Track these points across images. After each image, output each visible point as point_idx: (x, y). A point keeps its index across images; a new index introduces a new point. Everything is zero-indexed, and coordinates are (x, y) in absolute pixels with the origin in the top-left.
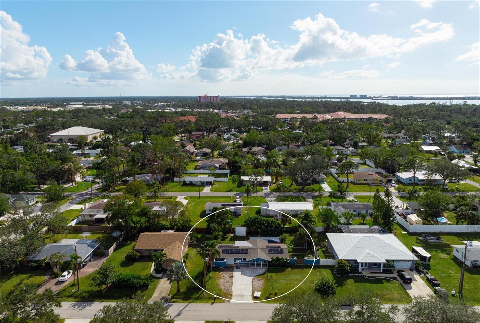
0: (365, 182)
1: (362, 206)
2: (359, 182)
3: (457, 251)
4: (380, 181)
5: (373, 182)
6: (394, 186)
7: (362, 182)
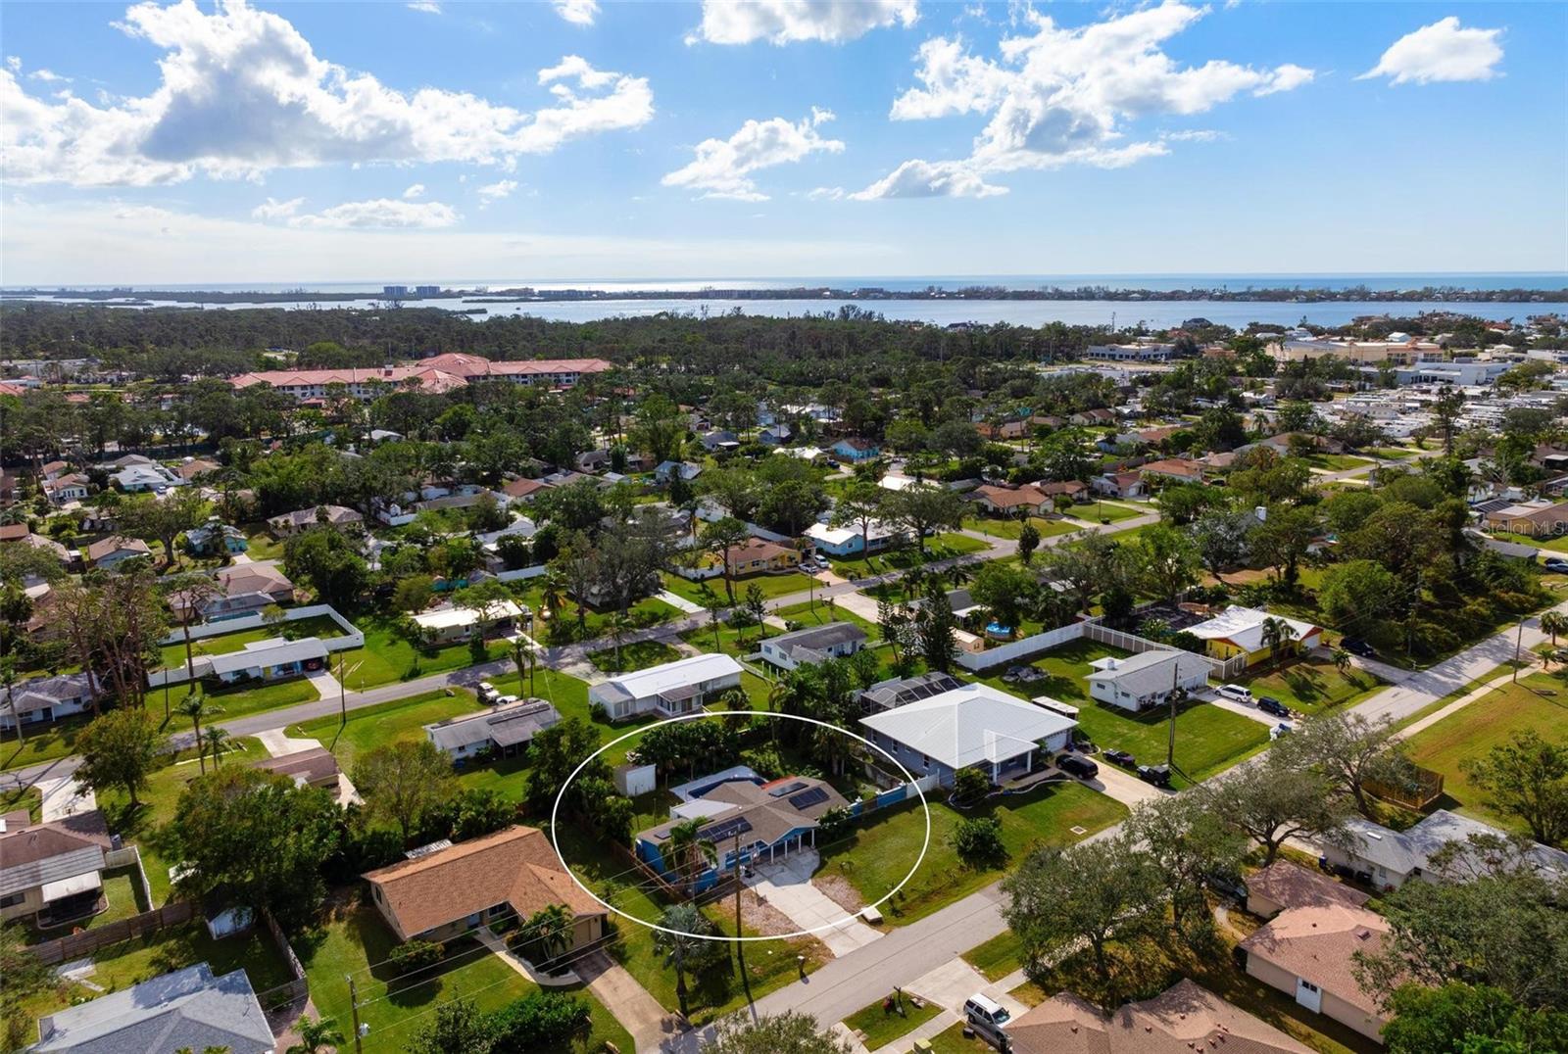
0: (756, 568)
1: (839, 634)
2: (742, 572)
3: (1099, 686)
4: (791, 559)
5: (772, 565)
6: (826, 568)
7: (750, 569)
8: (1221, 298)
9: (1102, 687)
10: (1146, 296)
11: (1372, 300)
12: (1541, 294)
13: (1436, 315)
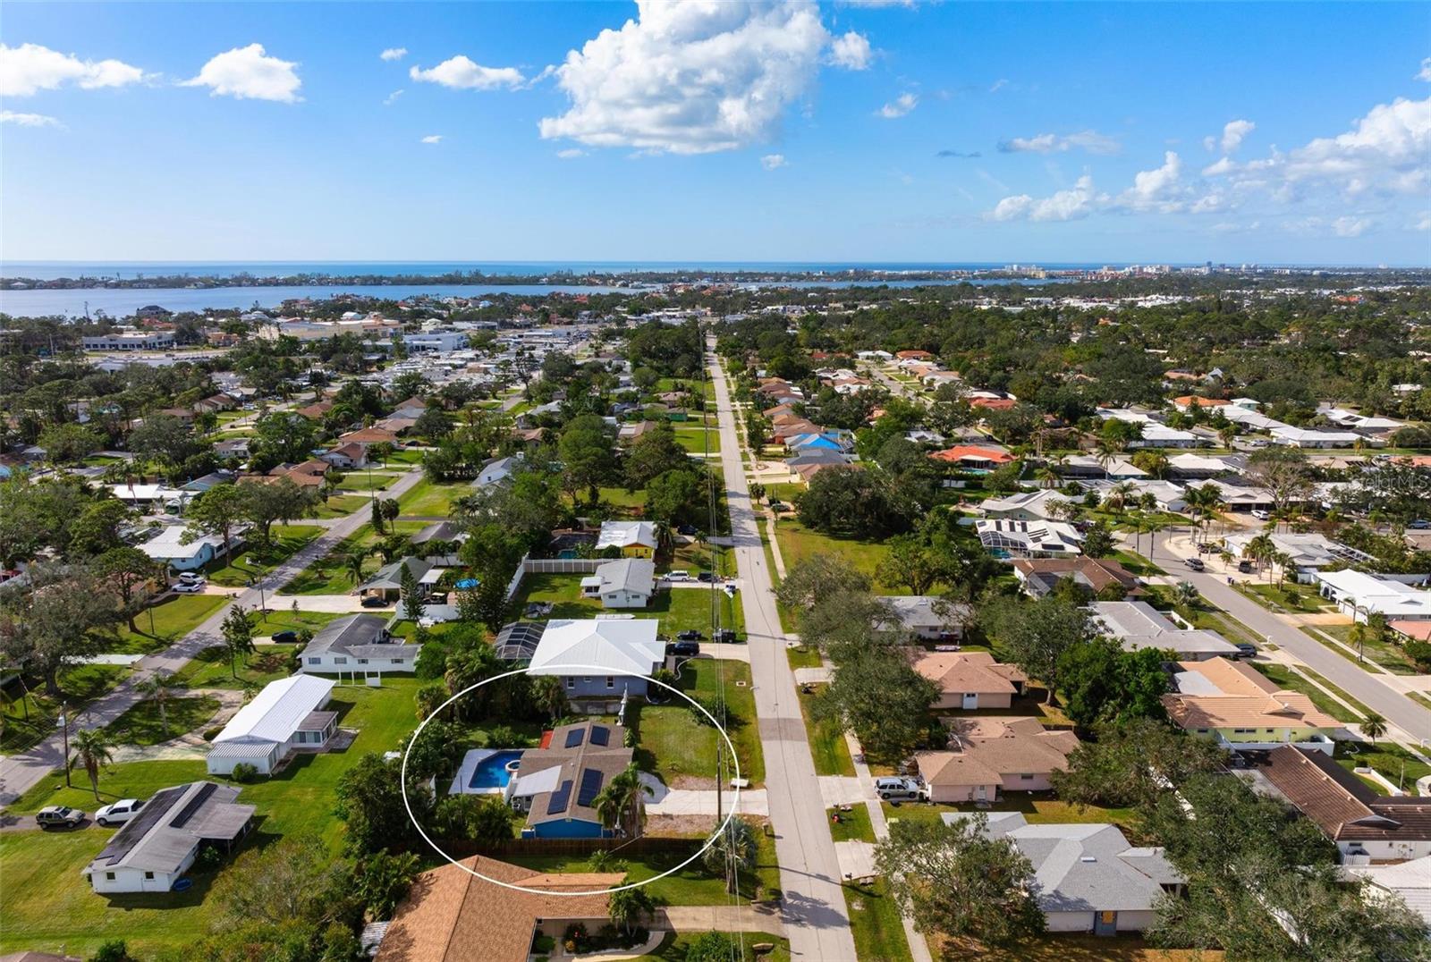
6: (205, 583)
8: (118, 285)
9: (615, 597)
10: (32, 285)
11: (260, 285)
12: (389, 279)
13: (348, 297)
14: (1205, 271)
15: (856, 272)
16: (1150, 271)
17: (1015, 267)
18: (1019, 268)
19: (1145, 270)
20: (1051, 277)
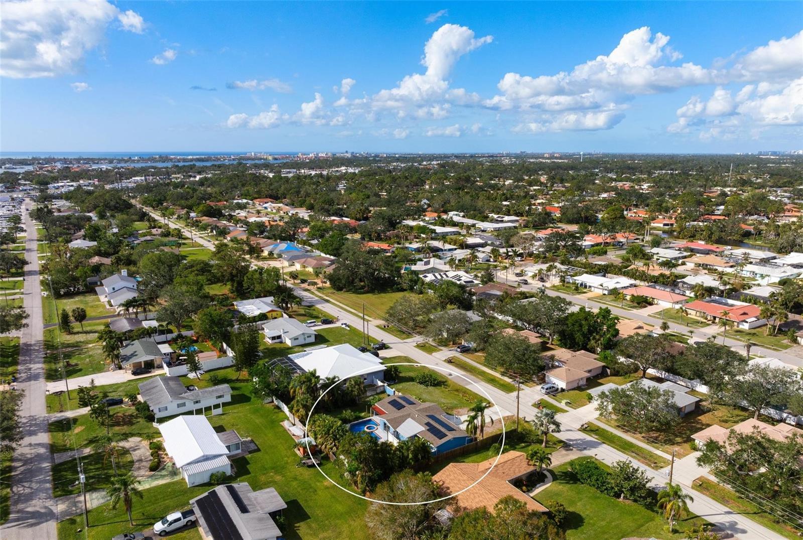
14: (349, 155)
15: (160, 157)
16: (322, 155)
17: (253, 154)
18: (255, 154)
19: (320, 155)
20: (276, 159)
